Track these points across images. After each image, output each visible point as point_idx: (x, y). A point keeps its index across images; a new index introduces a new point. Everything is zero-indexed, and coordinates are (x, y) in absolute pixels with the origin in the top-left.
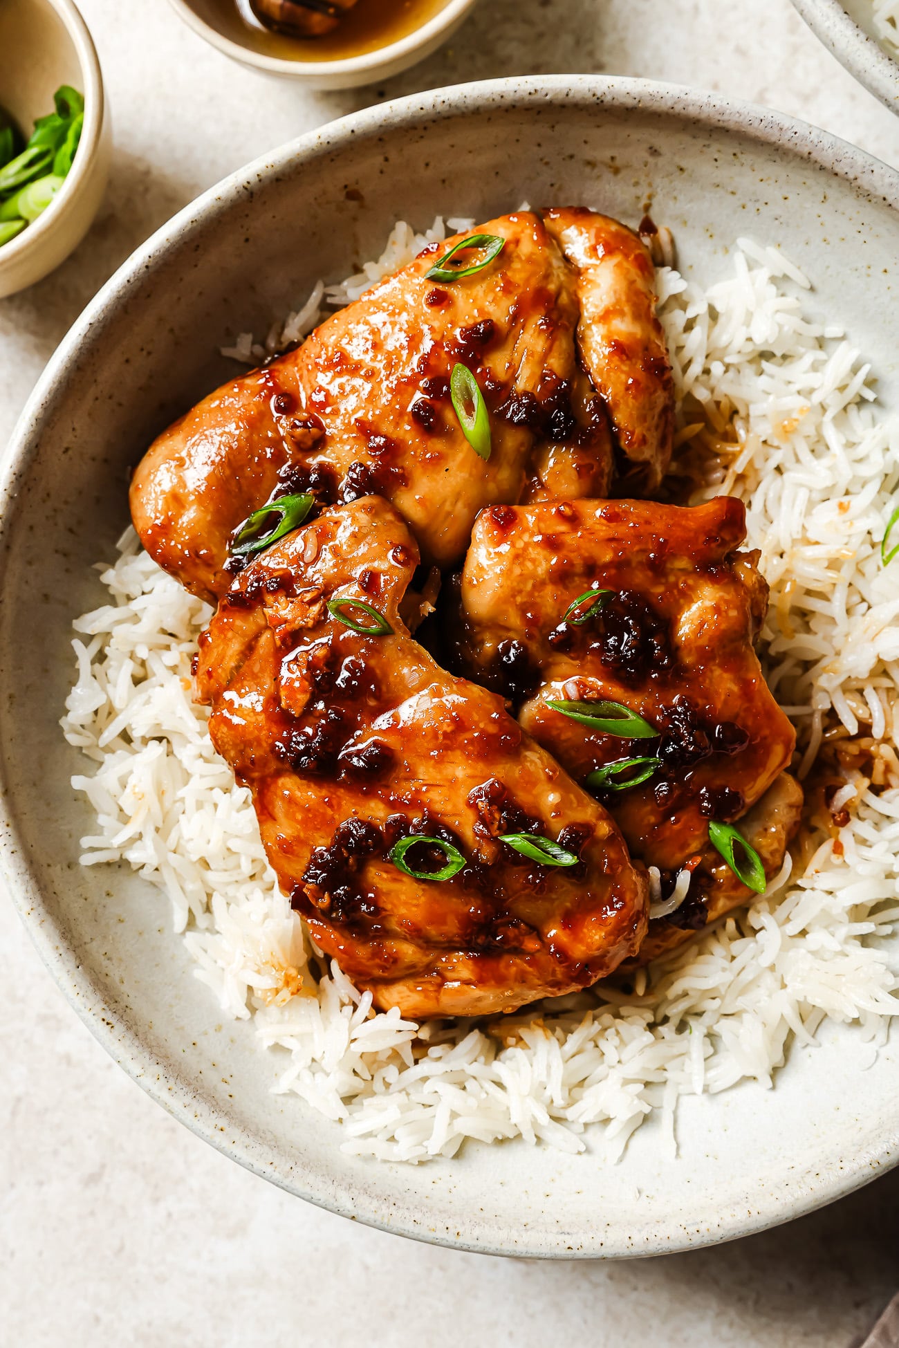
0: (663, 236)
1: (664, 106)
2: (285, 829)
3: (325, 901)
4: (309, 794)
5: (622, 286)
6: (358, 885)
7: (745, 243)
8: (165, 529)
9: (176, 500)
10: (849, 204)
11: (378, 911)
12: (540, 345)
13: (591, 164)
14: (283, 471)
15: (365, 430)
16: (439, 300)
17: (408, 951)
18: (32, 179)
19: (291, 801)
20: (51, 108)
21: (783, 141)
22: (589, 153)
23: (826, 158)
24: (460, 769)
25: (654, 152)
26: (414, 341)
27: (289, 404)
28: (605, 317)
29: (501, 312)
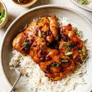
0: (57, 17)
1: (55, 7)
2: (42, 67)
3: (47, 72)
4: (43, 63)
5: (53, 22)
6: (50, 69)
7: (64, 17)
8: (15, 46)
9: (16, 44)
10: (72, 14)
11: (52, 71)
12: (46, 27)
13: (50, 12)
14: (25, 40)
15: (31, 36)
16: (37, 24)
17: (56, 74)
18: (2, 17)
19: (42, 64)
20: (3, 11)
21: (66, 9)
22: (49, 11)
23: (70, 10)
24: (56, 57)
25: (55, 11)
26: (35, 28)
27: (25, 34)
28: (52, 24)
29: (42, 25)
